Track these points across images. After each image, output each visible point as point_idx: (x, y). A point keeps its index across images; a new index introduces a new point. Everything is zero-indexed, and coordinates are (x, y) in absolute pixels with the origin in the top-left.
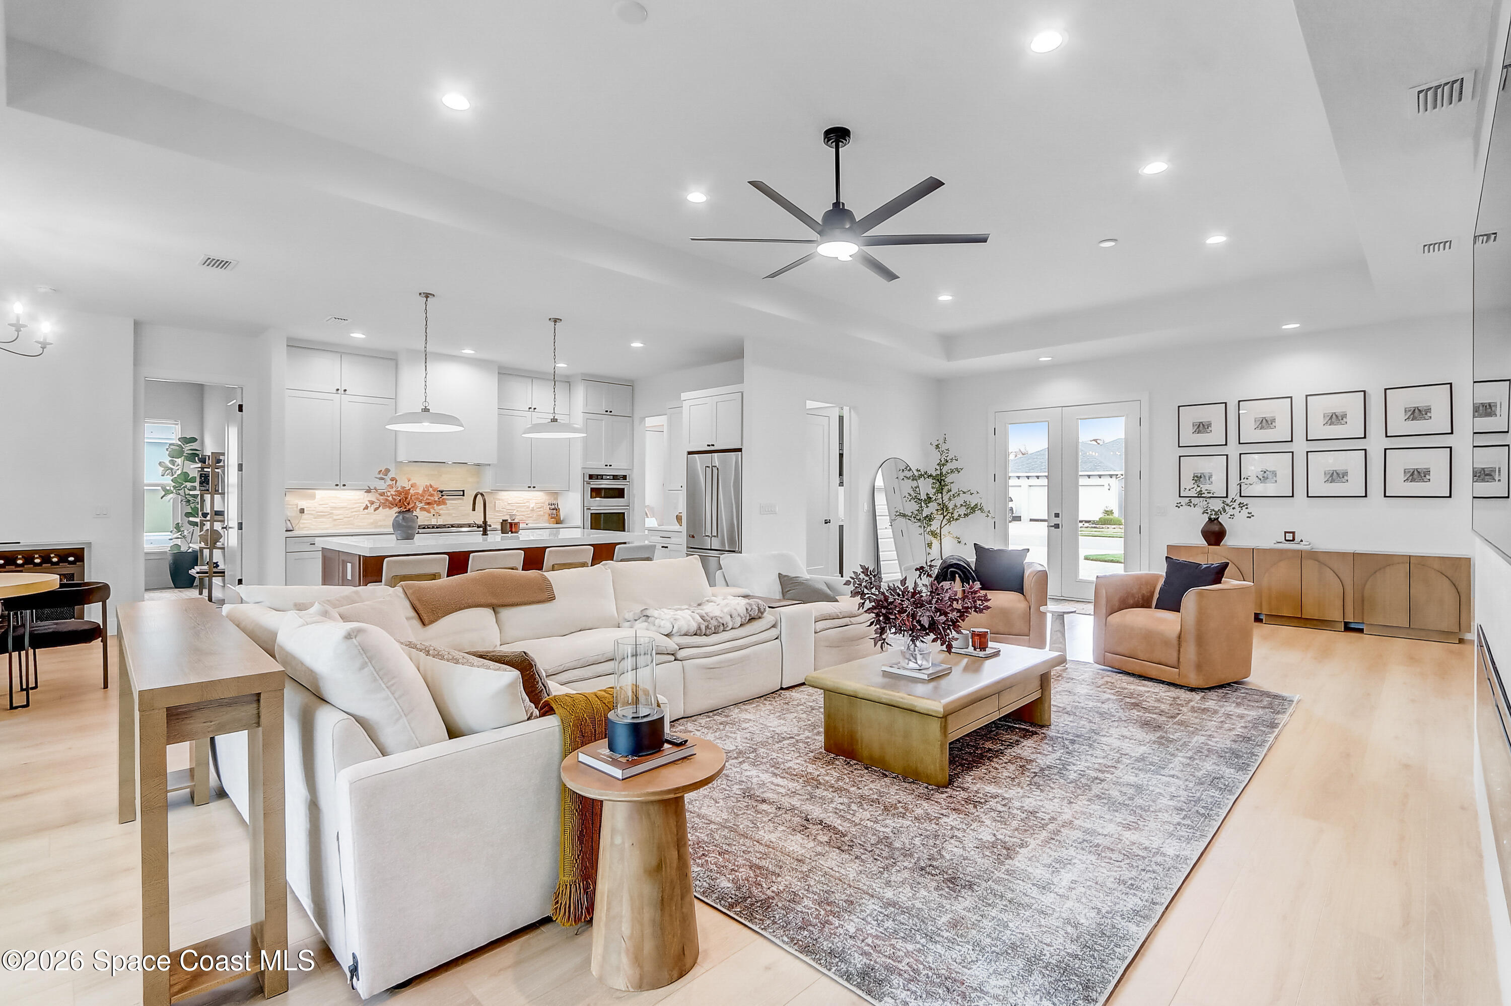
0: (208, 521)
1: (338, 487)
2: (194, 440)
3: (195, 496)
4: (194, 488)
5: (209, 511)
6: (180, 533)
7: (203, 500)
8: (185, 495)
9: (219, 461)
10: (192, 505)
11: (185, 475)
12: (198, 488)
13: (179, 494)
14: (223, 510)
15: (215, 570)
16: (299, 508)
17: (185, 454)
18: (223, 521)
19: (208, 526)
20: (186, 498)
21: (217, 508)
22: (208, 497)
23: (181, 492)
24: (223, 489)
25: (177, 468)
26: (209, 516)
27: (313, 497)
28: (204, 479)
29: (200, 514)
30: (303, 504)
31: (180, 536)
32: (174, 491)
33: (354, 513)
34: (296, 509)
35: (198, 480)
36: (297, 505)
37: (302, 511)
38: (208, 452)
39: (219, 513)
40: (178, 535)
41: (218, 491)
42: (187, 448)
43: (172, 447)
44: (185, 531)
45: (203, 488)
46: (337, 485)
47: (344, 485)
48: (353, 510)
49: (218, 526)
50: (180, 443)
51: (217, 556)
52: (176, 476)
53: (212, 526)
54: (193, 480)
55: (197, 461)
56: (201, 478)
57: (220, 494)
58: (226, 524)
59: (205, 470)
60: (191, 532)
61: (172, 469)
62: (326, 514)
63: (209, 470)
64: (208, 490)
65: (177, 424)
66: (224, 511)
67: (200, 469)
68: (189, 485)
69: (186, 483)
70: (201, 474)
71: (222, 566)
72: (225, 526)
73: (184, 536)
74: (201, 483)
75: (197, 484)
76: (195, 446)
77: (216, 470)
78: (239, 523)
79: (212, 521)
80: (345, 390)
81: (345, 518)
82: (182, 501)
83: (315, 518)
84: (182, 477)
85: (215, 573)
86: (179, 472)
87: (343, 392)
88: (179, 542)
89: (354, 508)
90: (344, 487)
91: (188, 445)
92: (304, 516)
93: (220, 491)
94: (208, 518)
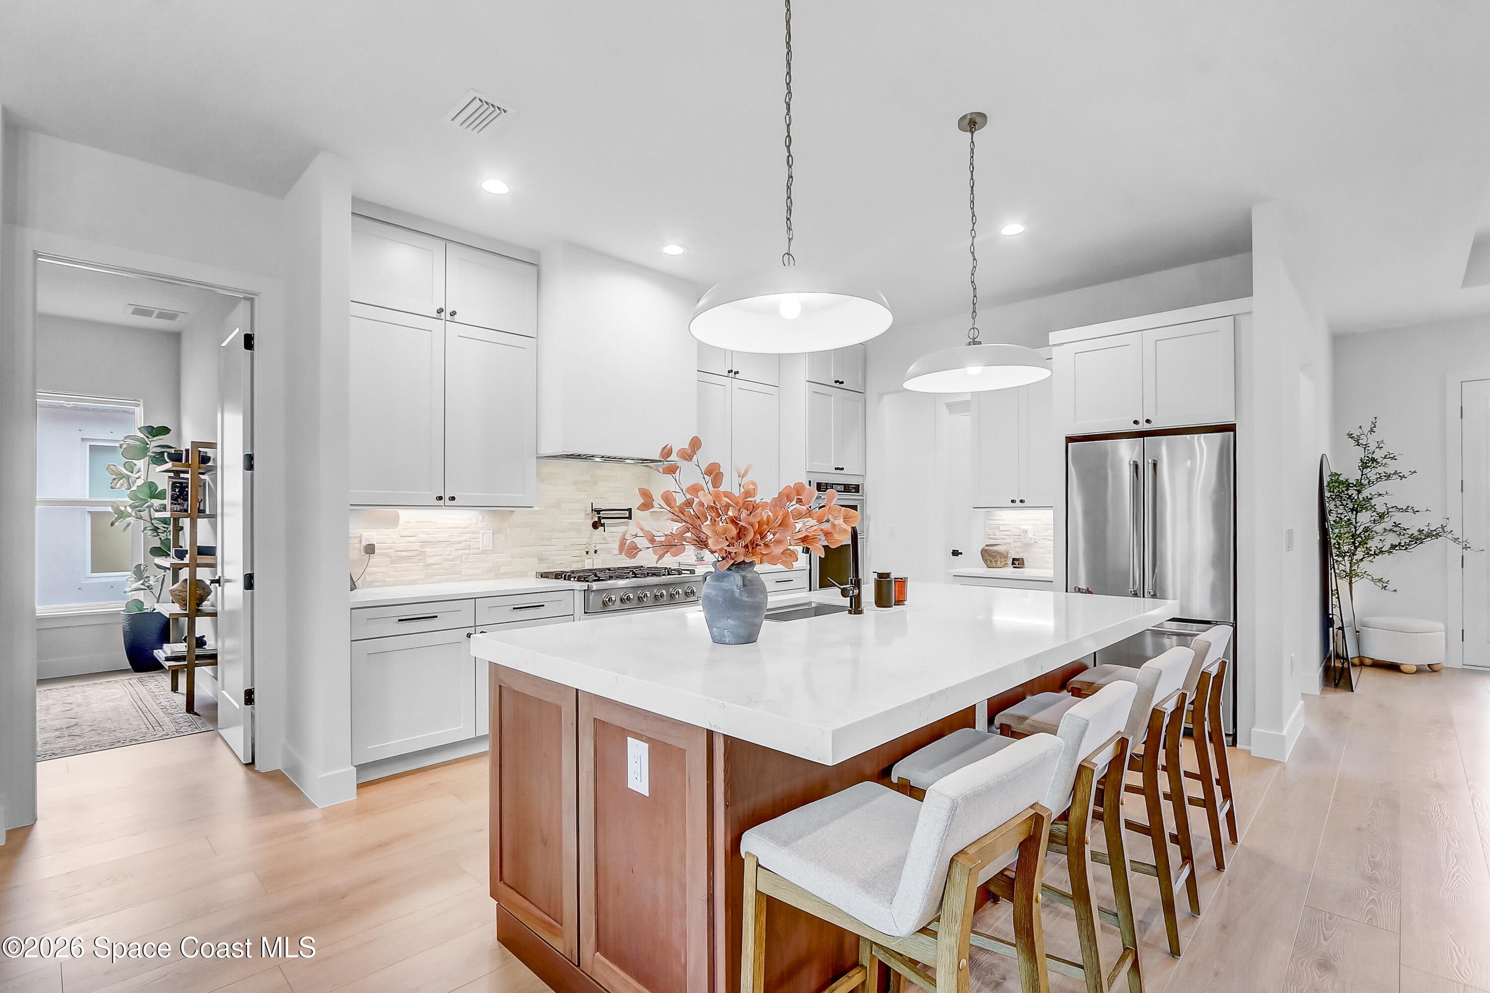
0: (187, 565)
1: (441, 502)
2: (165, 430)
3: (165, 521)
4: (164, 508)
5: (188, 548)
6: (142, 582)
7: (178, 529)
8: (151, 520)
9: (205, 459)
10: (163, 536)
11: (151, 486)
12: (169, 507)
13: (141, 518)
14: (215, 546)
15: (198, 651)
16: (364, 543)
17: (150, 454)
18: (213, 566)
19: (184, 574)
20: (152, 524)
21: (203, 540)
22: (186, 523)
23: (144, 515)
24: (214, 505)
25: (137, 476)
26: (188, 556)
27: (395, 521)
28: (180, 492)
29: (172, 552)
30: (371, 535)
31: (143, 587)
32: (133, 514)
33: (461, 551)
34: (358, 545)
35: (169, 494)
36: (360, 537)
37: (370, 549)
38: (186, 445)
39: (208, 551)
40: (138, 584)
41: (204, 511)
42: (154, 444)
43: (130, 441)
44: (151, 578)
45: (179, 507)
46: (440, 498)
47: (453, 498)
48: (459, 546)
49: (204, 574)
50: (142, 436)
51: (203, 627)
52: (134, 488)
53: (193, 574)
54: (161, 495)
55: (167, 460)
56: (173, 489)
57: (209, 516)
58: (219, 574)
59: (182, 475)
60: (161, 580)
61: (128, 477)
62: (414, 553)
63: (188, 476)
64: (186, 511)
65: (138, 406)
66: (215, 548)
67: (172, 474)
68: (156, 503)
69: (153, 501)
70: (174, 483)
71: (211, 645)
72: (217, 578)
73: (148, 587)
74: (174, 499)
75: (167, 502)
76: (165, 440)
77: (202, 477)
78: (245, 576)
79: (194, 566)
80: (453, 314)
81: (446, 560)
82: (145, 529)
83: (392, 562)
84: (147, 490)
85: (198, 657)
86: (140, 482)
87: (448, 317)
88: (140, 595)
89: (460, 543)
90: (453, 503)
91: (155, 438)
92: (375, 559)
93: (207, 512)
94: (187, 560)
